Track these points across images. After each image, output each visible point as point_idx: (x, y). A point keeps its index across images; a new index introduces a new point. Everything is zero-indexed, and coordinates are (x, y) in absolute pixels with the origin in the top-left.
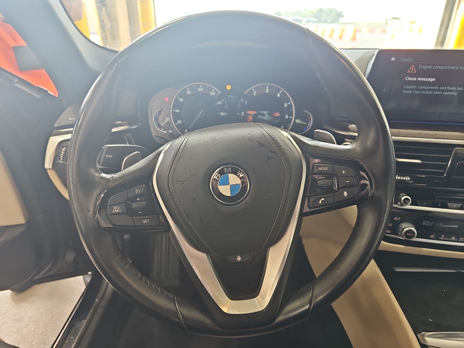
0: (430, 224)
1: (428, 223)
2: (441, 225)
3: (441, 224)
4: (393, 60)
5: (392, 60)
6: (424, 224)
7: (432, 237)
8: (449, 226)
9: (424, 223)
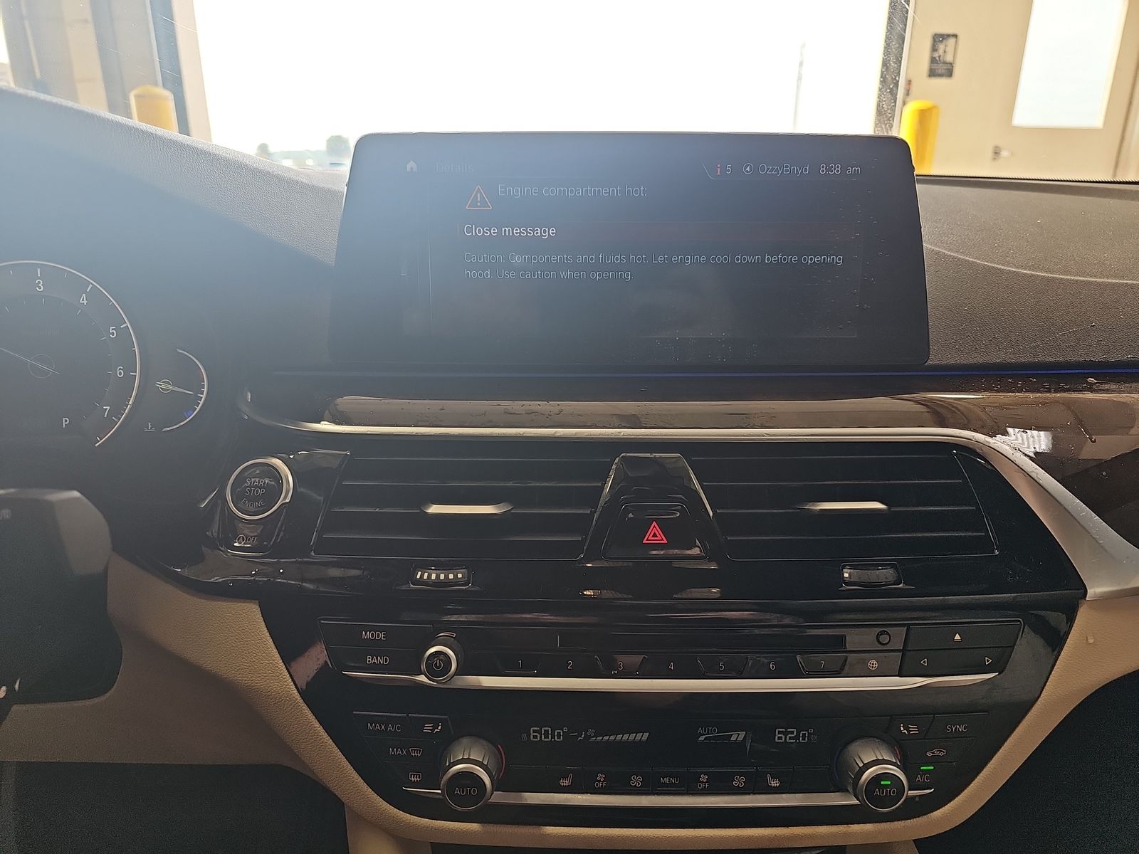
0: (553, 737)
1: (546, 732)
2: (591, 737)
3: (591, 732)
4: (412, 168)
5: (408, 169)
6: (536, 737)
7: (564, 783)
8: (619, 737)
9: (532, 734)
